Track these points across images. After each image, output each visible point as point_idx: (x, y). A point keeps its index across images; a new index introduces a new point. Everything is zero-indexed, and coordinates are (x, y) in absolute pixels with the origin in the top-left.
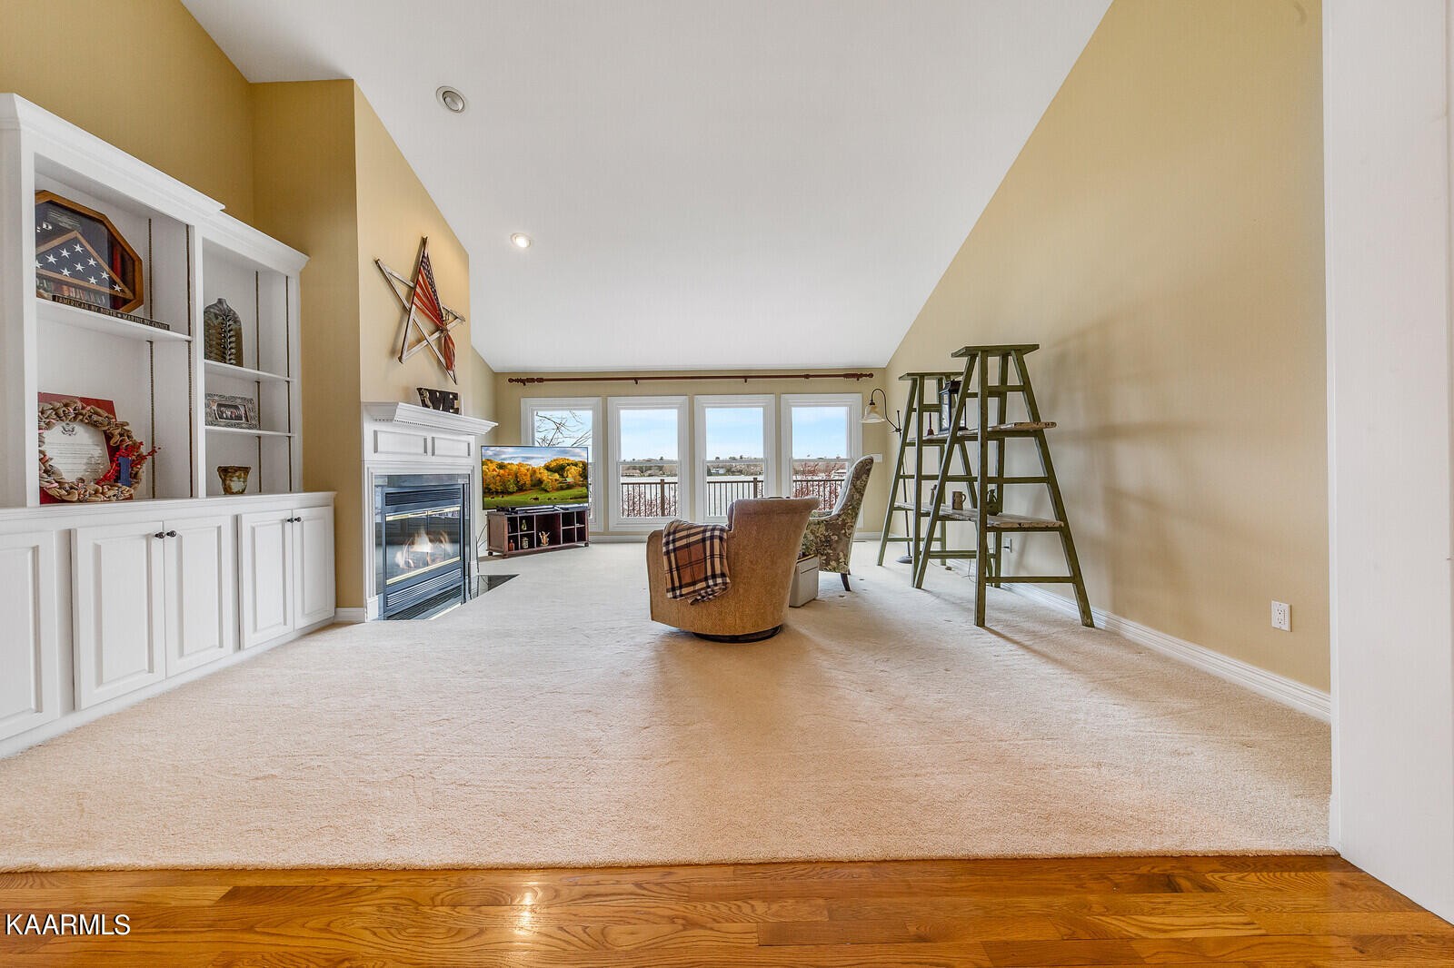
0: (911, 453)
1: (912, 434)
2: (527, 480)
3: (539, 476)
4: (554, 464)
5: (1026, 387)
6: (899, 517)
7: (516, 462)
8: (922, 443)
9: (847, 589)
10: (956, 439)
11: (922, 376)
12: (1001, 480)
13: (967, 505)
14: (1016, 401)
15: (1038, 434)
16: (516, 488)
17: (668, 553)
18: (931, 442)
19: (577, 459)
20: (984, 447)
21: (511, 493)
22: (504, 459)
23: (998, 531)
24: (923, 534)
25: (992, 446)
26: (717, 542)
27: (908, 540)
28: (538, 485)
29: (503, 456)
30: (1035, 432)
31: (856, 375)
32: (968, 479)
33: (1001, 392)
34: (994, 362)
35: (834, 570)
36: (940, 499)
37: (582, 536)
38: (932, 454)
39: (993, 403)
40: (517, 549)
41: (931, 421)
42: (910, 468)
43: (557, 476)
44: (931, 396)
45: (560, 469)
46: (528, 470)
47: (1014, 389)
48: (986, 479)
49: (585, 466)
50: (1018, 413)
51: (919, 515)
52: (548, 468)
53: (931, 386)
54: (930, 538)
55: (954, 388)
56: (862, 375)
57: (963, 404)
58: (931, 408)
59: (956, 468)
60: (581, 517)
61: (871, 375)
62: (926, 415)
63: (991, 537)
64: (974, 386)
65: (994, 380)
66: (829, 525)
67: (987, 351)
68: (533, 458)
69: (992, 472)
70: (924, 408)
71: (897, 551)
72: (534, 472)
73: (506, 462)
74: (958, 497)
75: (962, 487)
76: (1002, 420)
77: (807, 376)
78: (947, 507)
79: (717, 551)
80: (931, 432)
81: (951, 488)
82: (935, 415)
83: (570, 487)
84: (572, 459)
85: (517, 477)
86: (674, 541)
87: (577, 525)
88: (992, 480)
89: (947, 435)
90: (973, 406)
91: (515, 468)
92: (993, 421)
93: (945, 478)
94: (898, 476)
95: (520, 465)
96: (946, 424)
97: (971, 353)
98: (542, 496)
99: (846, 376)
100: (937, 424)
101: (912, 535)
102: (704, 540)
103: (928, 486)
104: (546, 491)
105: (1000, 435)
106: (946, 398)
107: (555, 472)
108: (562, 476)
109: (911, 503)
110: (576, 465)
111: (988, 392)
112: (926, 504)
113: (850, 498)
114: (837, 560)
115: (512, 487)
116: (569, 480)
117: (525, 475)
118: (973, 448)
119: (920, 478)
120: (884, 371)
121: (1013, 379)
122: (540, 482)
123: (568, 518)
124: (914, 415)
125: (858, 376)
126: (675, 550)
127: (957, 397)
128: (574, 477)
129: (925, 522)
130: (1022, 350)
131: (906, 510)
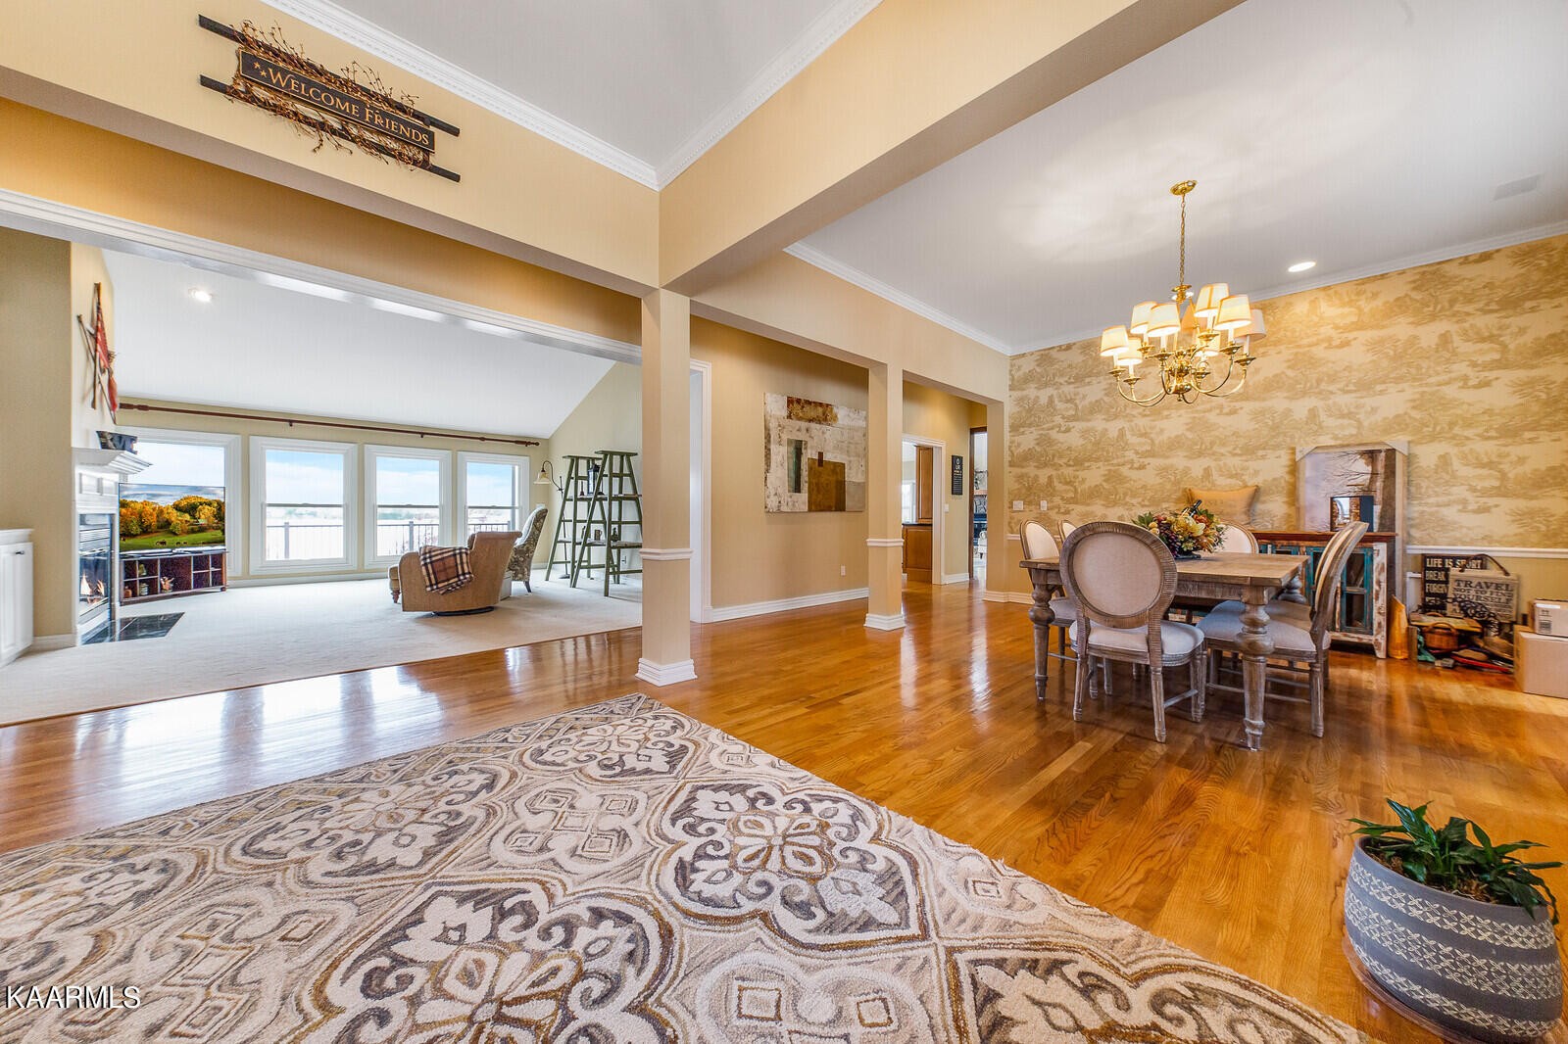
0: (570, 505)
1: (571, 494)
2: (153, 520)
3: (166, 516)
4: (184, 503)
5: (631, 475)
6: (560, 546)
7: (140, 500)
8: (577, 500)
9: (529, 591)
10: (596, 499)
11: (578, 458)
12: (620, 523)
13: (603, 537)
14: (627, 480)
15: (636, 500)
16: (139, 530)
17: (426, 564)
18: (582, 499)
19: (211, 498)
20: (610, 504)
21: (134, 536)
22: (127, 496)
23: (619, 548)
24: (577, 559)
25: (615, 504)
26: (464, 555)
27: (566, 563)
28: (165, 526)
29: (126, 493)
30: (635, 498)
31: (525, 442)
32: (603, 522)
33: (621, 476)
34: (616, 459)
35: (520, 580)
36: (587, 535)
37: (218, 580)
38: (583, 506)
39: (616, 481)
40: (134, 595)
41: (583, 485)
42: (569, 515)
43: (187, 517)
44: (582, 472)
45: (192, 509)
46: (154, 509)
47: (626, 475)
48: (611, 523)
49: (220, 506)
50: (628, 490)
51: (575, 544)
52: (177, 507)
53: (583, 464)
54: (581, 561)
55: (596, 469)
56: (529, 443)
57: (600, 479)
58: (582, 478)
59: (597, 516)
60: (218, 560)
61: (537, 444)
62: (580, 481)
63: (614, 552)
64: (606, 472)
65: (616, 470)
66: (518, 551)
67: (612, 454)
68: (160, 495)
69: (615, 518)
70: (578, 478)
71: (560, 570)
72: (161, 511)
73: (129, 500)
74: (598, 533)
75: (600, 527)
76: (621, 492)
77: (483, 439)
78: (592, 539)
79: (465, 560)
80: (582, 493)
81: (594, 527)
82: (585, 482)
83: (202, 529)
84: (206, 497)
85: (141, 517)
86: (430, 557)
87: (212, 569)
88: (614, 523)
89: (592, 496)
90: (606, 480)
91: (138, 507)
92: (615, 492)
93: (591, 521)
94: (561, 521)
95: (145, 503)
96: (591, 490)
97: (605, 453)
98: (169, 540)
99: (517, 442)
100: (587, 487)
101: (569, 559)
102: (455, 555)
103: (580, 527)
104: (175, 534)
105: (620, 499)
106: (591, 474)
107: (185, 512)
108: (193, 517)
109: (569, 537)
110: (210, 504)
111: (612, 475)
112: (579, 538)
113: (533, 533)
114: (523, 574)
115: (135, 529)
116: (201, 521)
117: (151, 515)
118: (606, 504)
119: (576, 521)
120: (547, 441)
121: (626, 471)
122: (168, 523)
123: (201, 561)
124: (572, 481)
125: (527, 444)
126: (431, 563)
127: (598, 474)
128: (208, 519)
129: (578, 548)
130: (629, 455)
131: (565, 542)
